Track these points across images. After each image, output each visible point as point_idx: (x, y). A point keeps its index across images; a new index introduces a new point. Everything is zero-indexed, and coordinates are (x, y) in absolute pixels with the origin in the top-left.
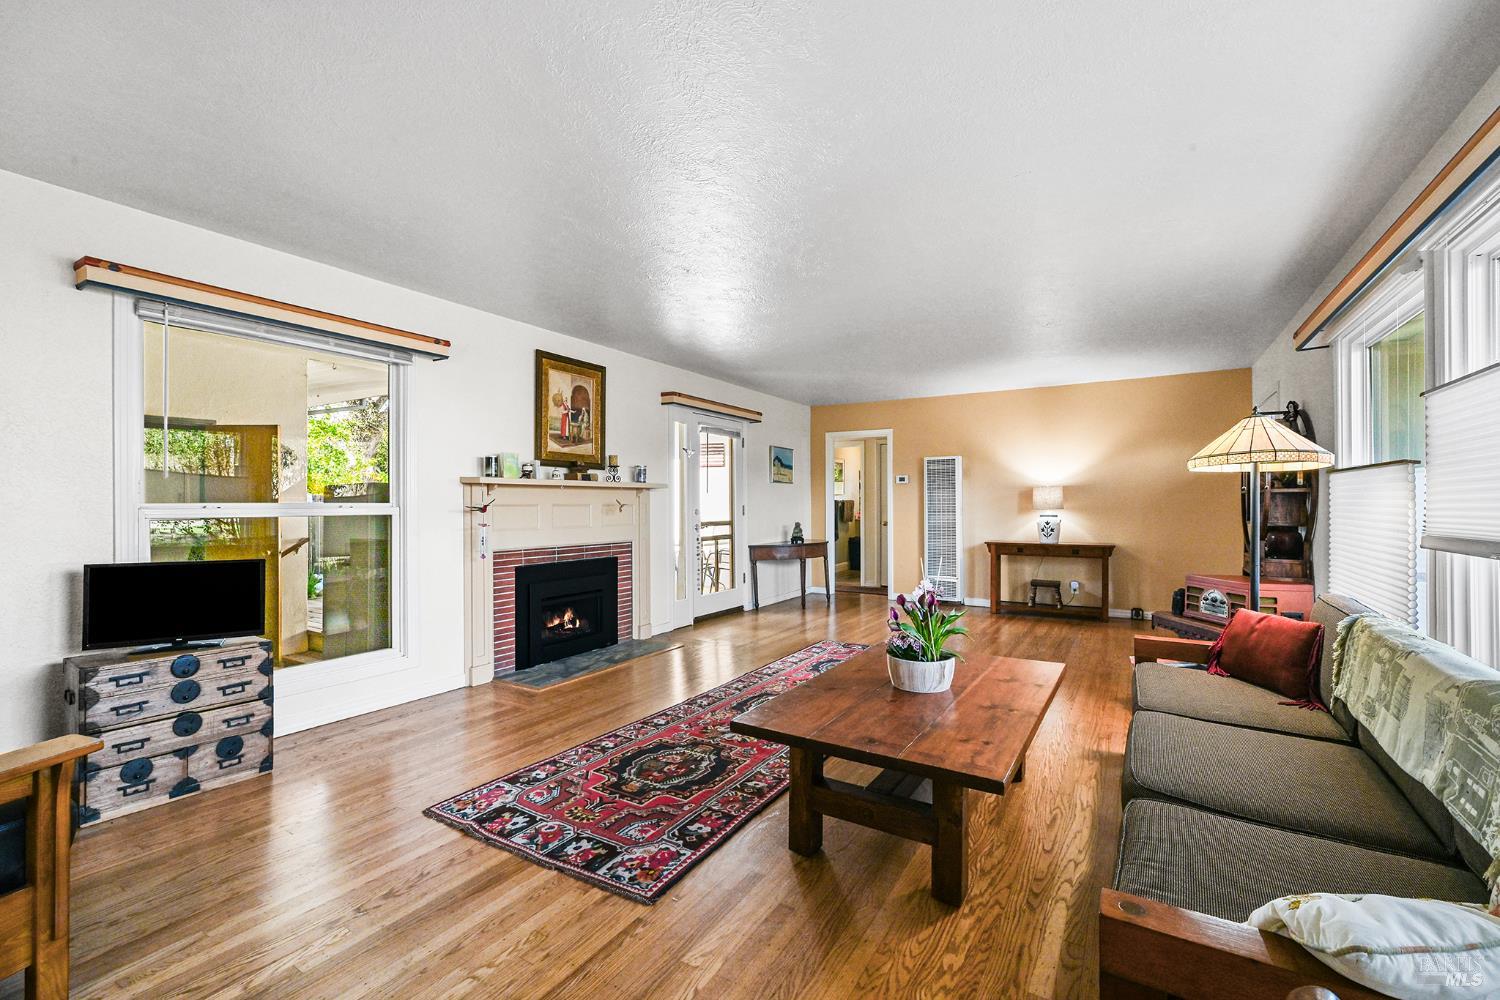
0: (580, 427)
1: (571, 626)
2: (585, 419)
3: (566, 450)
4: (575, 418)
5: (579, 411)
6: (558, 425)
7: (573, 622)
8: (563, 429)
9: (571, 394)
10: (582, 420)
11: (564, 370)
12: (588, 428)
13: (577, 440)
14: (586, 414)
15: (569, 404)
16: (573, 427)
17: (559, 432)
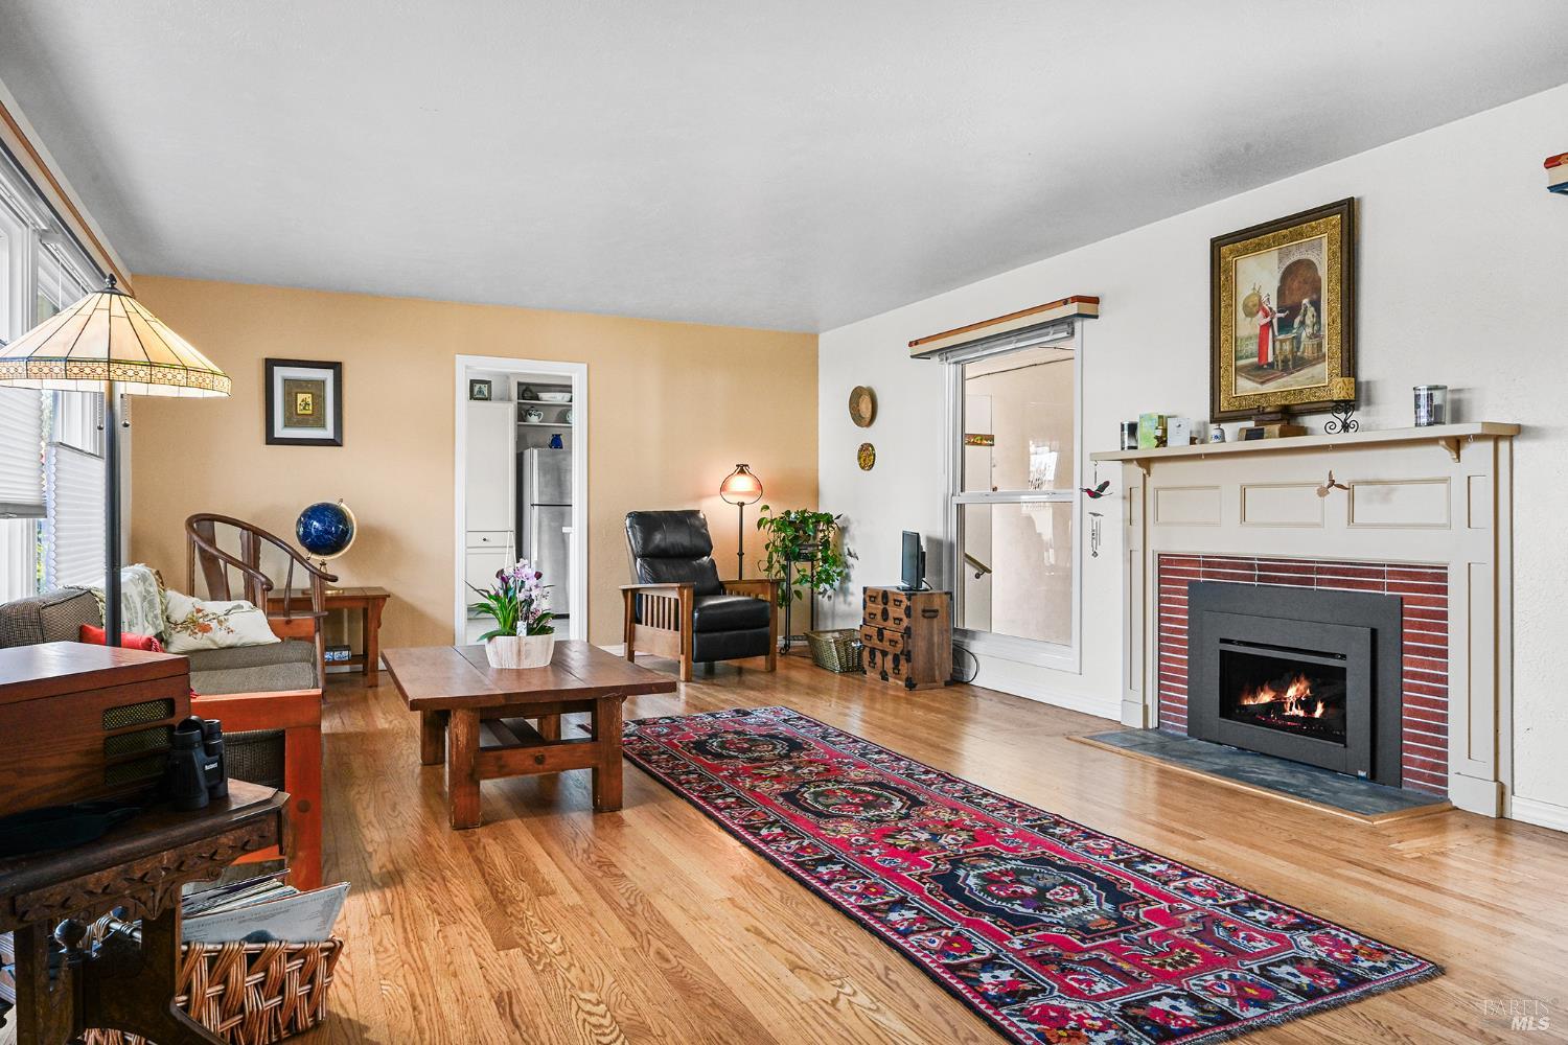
0: (1297, 339)
1: (1301, 713)
2: (1308, 321)
3: (1269, 388)
4: (1285, 325)
5: (1294, 310)
6: (1253, 347)
7: (1307, 705)
8: (1262, 352)
9: (1276, 284)
10: (1303, 323)
11: (1258, 248)
12: (1316, 335)
13: (1293, 363)
14: (1311, 310)
15: (1274, 305)
16: (1282, 341)
17: (1256, 359)
